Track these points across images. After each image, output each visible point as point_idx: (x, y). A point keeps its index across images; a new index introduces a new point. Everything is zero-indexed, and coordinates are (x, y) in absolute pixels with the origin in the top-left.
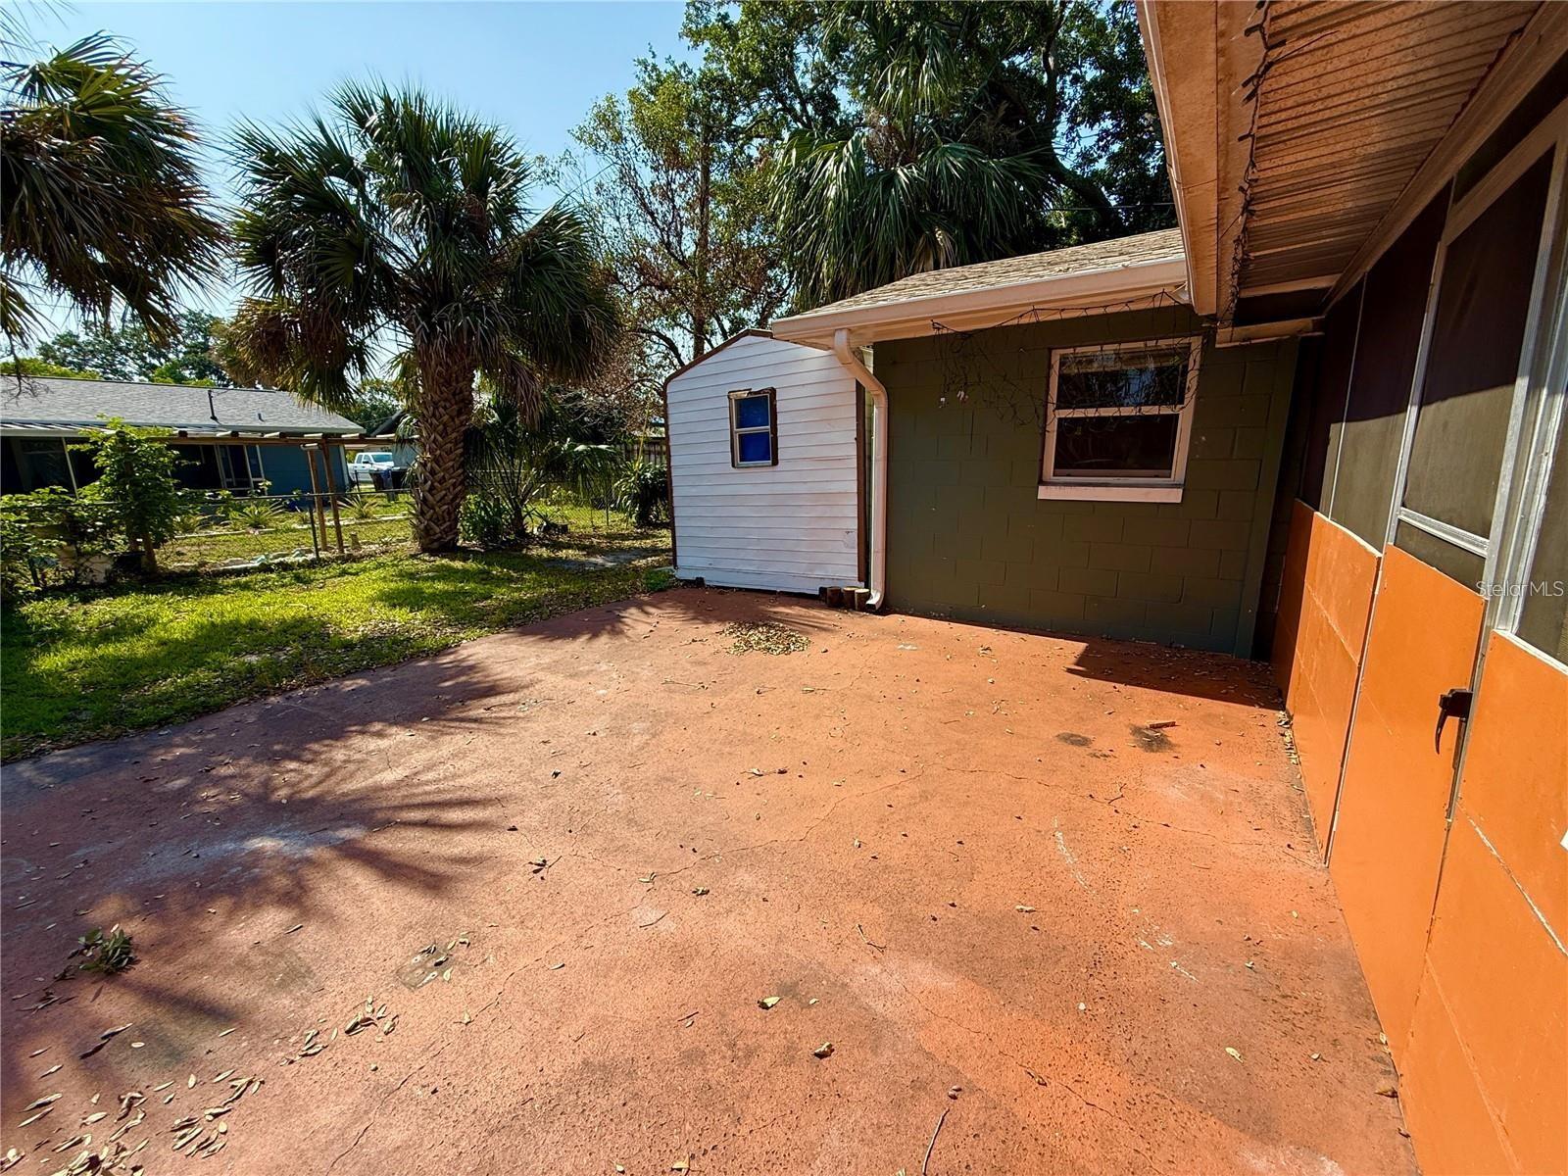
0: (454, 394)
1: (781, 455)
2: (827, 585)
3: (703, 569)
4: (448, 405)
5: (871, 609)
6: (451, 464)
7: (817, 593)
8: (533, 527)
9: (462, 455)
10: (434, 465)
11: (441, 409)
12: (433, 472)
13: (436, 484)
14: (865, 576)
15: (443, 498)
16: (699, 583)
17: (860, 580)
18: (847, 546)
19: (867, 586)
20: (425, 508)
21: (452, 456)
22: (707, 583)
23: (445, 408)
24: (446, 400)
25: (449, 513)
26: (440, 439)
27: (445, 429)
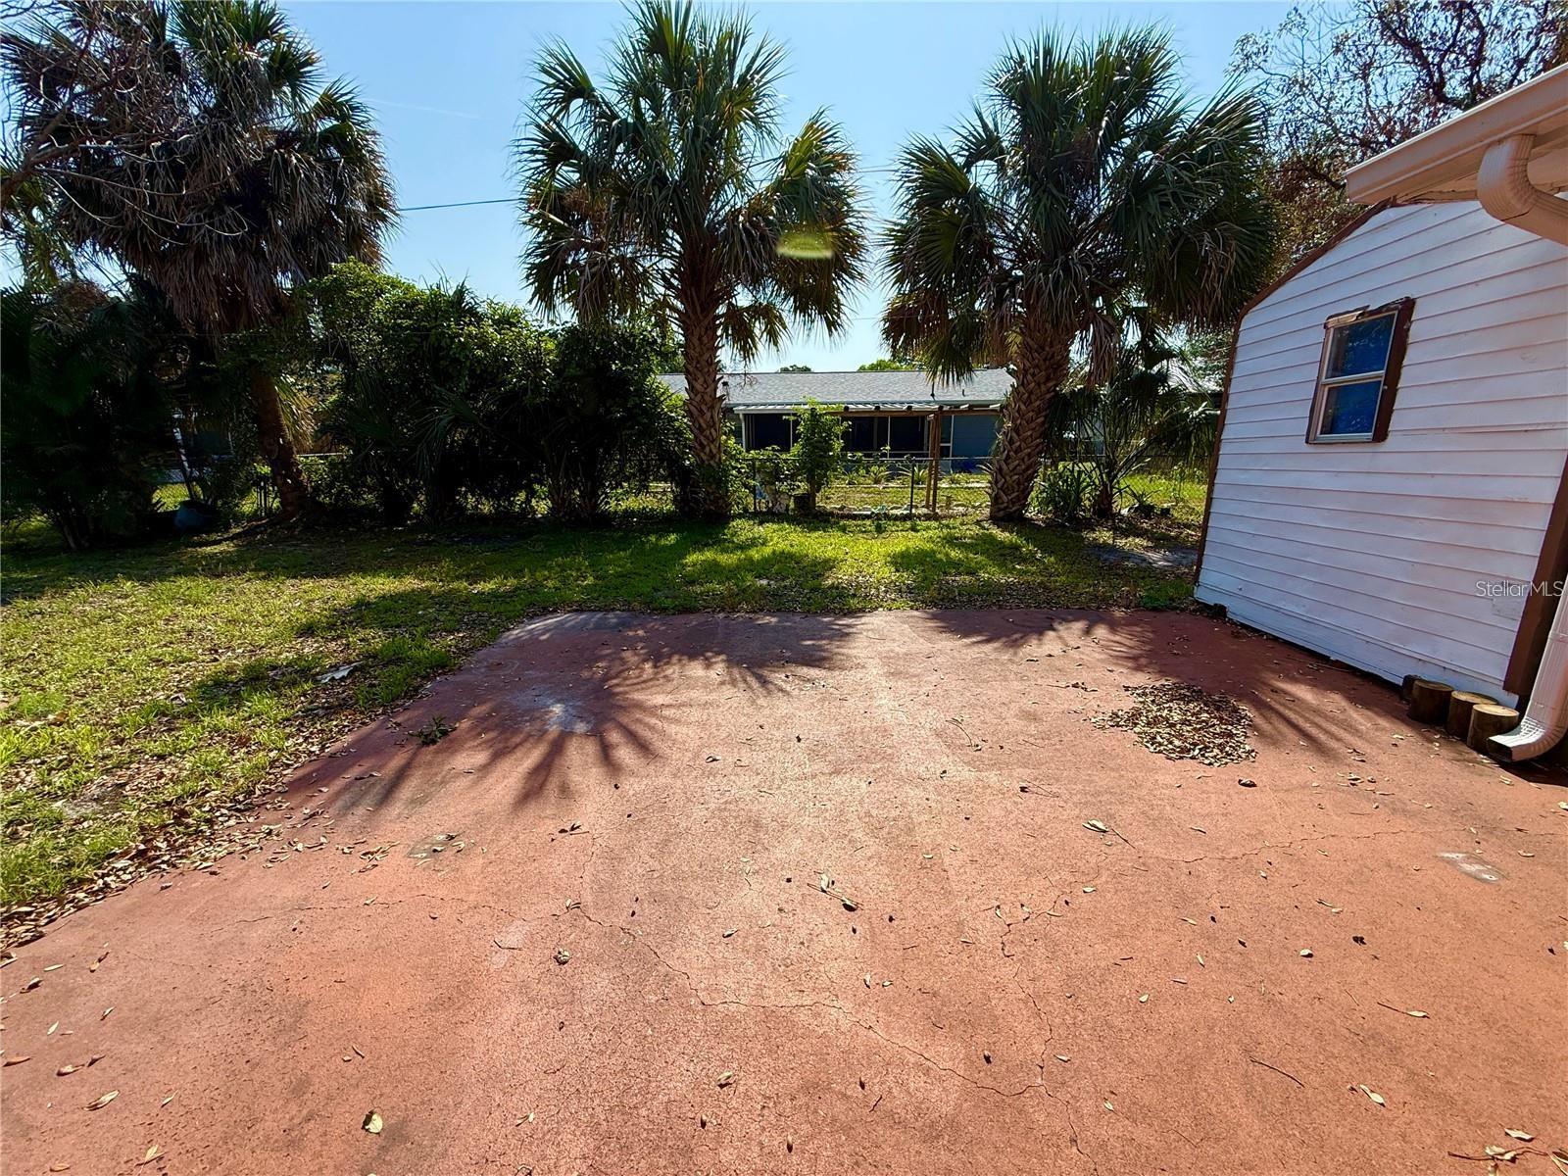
0: (1045, 360)
1: (1395, 423)
2: (1428, 674)
3: (1230, 594)
4: (1037, 371)
5: (1504, 758)
6: (1029, 433)
7: (1400, 682)
8: (1123, 507)
9: (1043, 423)
10: (1014, 435)
11: (1029, 377)
12: (1011, 442)
13: (1012, 453)
14: (1521, 679)
15: (1015, 468)
16: (1219, 612)
17: (1508, 686)
18: (1498, 613)
19: (1521, 707)
20: (999, 477)
21: (1033, 425)
22: (1229, 615)
23: (1033, 375)
24: (1037, 366)
25: (1019, 484)
26: (1023, 407)
27: (1029, 397)
